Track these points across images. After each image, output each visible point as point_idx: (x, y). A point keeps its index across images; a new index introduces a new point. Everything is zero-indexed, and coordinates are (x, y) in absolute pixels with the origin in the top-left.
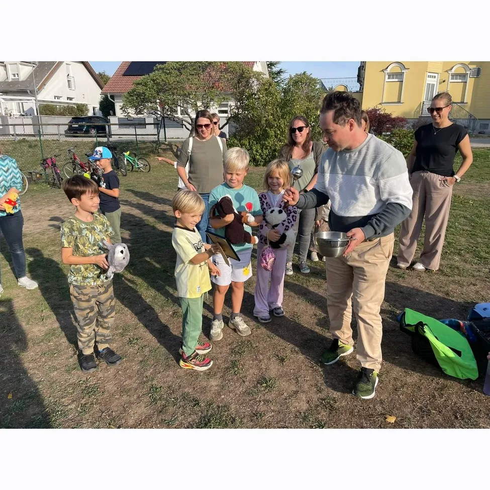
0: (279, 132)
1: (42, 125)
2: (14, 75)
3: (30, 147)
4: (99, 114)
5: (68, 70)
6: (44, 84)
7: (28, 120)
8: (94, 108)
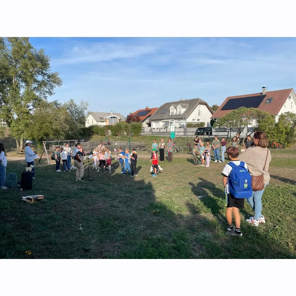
0: (272, 135)
1: (187, 132)
2: (179, 112)
3: (183, 139)
4: (210, 125)
5: (199, 109)
6: (189, 115)
7: (182, 130)
8: (208, 123)
